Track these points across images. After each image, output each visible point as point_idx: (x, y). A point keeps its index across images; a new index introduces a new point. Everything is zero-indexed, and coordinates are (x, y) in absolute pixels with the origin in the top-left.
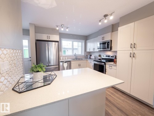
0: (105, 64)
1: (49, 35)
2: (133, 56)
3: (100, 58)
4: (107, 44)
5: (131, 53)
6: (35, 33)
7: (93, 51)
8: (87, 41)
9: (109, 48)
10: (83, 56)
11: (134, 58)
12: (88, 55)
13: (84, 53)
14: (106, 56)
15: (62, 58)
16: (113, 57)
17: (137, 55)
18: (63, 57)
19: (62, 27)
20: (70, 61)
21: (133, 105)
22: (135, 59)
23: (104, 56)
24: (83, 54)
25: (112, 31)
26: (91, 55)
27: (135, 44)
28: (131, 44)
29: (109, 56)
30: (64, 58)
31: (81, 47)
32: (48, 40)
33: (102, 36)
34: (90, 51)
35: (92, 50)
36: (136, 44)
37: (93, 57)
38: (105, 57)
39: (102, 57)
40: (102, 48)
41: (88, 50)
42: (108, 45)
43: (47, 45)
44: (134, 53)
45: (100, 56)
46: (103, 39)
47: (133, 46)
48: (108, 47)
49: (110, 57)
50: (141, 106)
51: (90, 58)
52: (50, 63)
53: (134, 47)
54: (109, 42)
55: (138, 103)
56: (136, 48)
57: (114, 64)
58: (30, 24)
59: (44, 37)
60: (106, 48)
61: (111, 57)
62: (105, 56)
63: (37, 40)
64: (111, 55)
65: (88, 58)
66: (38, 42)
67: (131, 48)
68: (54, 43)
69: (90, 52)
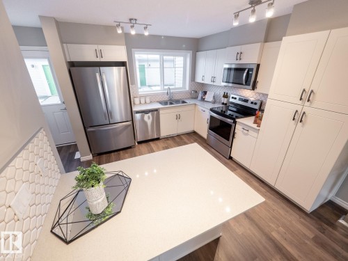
0: (235, 122)
2: (299, 118)
3: (225, 101)
4: (246, 71)
5: (297, 111)
6: (62, 42)
7: (212, 83)
8: (199, 54)
9: (249, 85)
10: (186, 92)
11: (299, 124)
12: (199, 91)
13: (190, 85)
14: (240, 99)
15: (137, 101)
16: (256, 104)
17: (309, 119)
18: (141, 97)
19: (132, 27)
20: (156, 110)
21: (275, 207)
22: (303, 126)
23: (235, 98)
24: (187, 88)
25: (266, 41)
26: (205, 93)
27: (312, 91)
28: (304, 90)
29: (246, 101)
30: (143, 101)
31: (182, 69)
32: (98, 60)
33: (238, 49)
34: (203, 82)
35: (207, 81)
36: (314, 93)
37: (209, 97)
38: (237, 101)
39: (231, 100)
40: (231, 81)
41: (199, 80)
42: (248, 76)
43: (98, 75)
44: (304, 113)
45: (226, 96)
46: (238, 58)
47: (307, 96)
48: (247, 82)
49: (249, 102)
50: (289, 209)
51: (203, 99)
52: (112, 118)
53: (308, 101)
54: (252, 70)
55: (283, 205)
56: (311, 103)
57: (255, 126)
59: (87, 53)
60: (242, 84)
61: (252, 103)
62: (238, 97)
64: (252, 99)
65: (199, 98)
66: (74, 69)
67: (301, 99)
69: (203, 85)
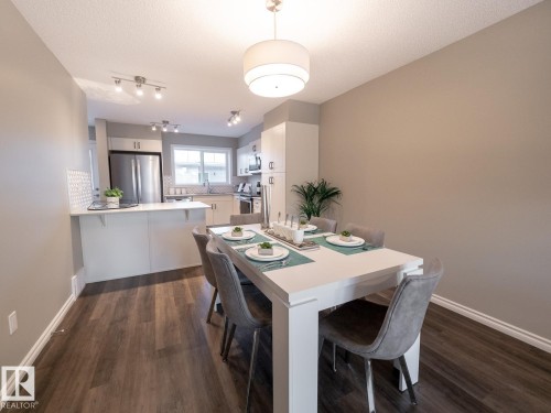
0: (252, 200)
1: (139, 140)
5: (270, 178)
6: (108, 136)
7: (246, 175)
8: (239, 150)
10: (228, 187)
19: (164, 126)
26: (244, 185)
30: (178, 191)
34: (241, 175)
36: (274, 164)
37: (247, 188)
43: (133, 161)
58: (96, 119)
59: (128, 145)
63: (112, 152)
66: (113, 156)
68: (151, 157)
